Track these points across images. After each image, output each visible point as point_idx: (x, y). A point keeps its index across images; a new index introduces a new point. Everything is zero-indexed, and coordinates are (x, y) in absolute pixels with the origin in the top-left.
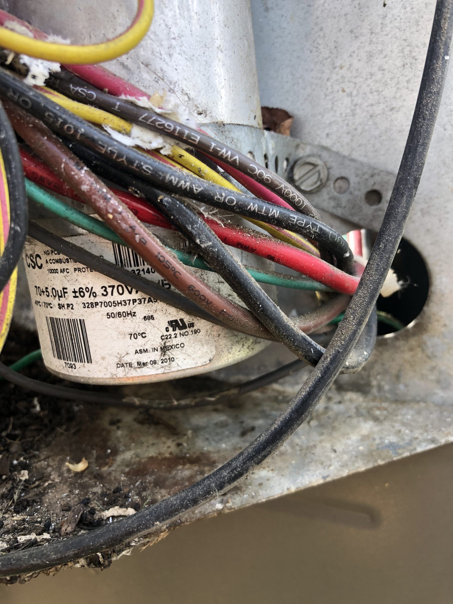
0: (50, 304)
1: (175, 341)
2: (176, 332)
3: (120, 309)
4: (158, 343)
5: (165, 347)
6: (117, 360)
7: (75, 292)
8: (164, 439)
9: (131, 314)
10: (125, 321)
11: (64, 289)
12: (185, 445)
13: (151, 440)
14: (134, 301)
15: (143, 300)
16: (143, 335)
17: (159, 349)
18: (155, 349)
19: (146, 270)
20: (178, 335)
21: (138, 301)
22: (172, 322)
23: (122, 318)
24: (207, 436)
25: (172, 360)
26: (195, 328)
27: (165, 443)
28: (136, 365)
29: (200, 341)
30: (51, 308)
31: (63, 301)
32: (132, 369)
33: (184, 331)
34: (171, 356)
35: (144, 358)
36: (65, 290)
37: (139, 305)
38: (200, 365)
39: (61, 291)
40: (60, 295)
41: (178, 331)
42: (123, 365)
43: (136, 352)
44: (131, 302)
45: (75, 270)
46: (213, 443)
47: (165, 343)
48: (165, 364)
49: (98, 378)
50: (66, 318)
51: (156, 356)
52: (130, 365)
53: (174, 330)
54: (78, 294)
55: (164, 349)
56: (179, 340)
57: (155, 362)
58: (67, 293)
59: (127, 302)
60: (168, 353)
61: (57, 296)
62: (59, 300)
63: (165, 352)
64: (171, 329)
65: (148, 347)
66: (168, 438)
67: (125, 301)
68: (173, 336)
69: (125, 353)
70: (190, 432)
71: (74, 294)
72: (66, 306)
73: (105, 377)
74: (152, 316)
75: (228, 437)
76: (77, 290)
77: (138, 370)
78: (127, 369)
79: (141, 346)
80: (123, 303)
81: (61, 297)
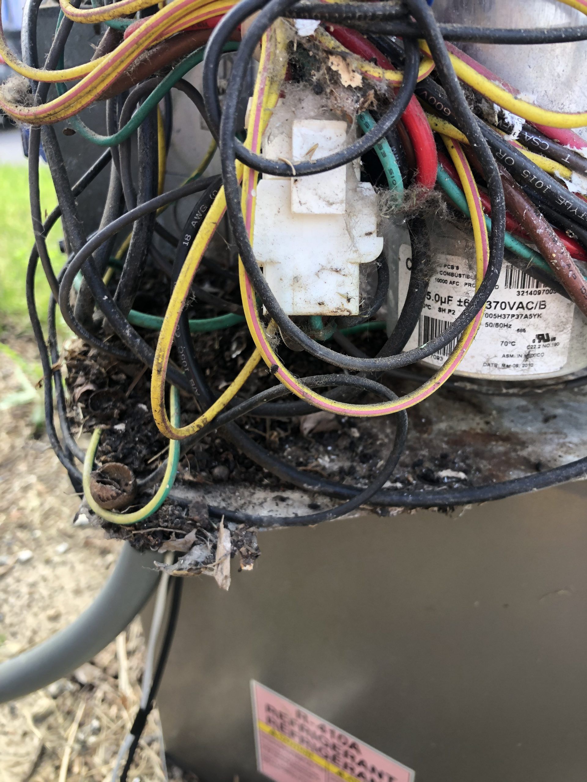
0: (430, 306)
1: (537, 351)
2: (540, 344)
3: (499, 321)
4: (524, 350)
5: (528, 355)
6: (485, 360)
7: (460, 301)
8: (471, 416)
9: (507, 326)
10: (501, 330)
11: (449, 297)
12: (493, 423)
13: (460, 415)
14: (513, 316)
15: (520, 316)
16: (513, 343)
17: (523, 356)
18: (520, 356)
19: (529, 292)
20: (541, 347)
21: (516, 317)
22: (539, 335)
23: (499, 328)
24: (512, 418)
25: (531, 365)
26: (556, 341)
27: (473, 419)
28: (500, 366)
29: (557, 352)
30: (430, 309)
31: (444, 306)
32: (496, 369)
33: (547, 343)
34: (531, 363)
35: (508, 361)
36: (450, 299)
37: (516, 320)
38: (552, 371)
39: (445, 298)
40: (443, 300)
41: (542, 343)
42: (489, 365)
43: (504, 356)
44: (510, 316)
45: (466, 284)
46: (519, 426)
47: (529, 352)
48: (525, 368)
49: (463, 372)
50: (444, 320)
51: (520, 361)
52: (496, 366)
53: (539, 342)
54: (462, 304)
55: (527, 356)
56: (542, 350)
57: (517, 366)
58: (451, 300)
59: (507, 316)
60: (530, 359)
61: (440, 302)
62: (441, 304)
63: (527, 358)
64: (537, 341)
65: (514, 353)
66: (475, 415)
67: (505, 315)
68: (537, 347)
69: (494, 355)
70: (494, 412)
71: (458, 303)
72: (447, 311)
73: (470, 371)
74: (524, 329)
75: (532, 421)
76: (463, 300)
77: (502, 370)
78: (492, 368)
79: (509, 352)
80: (503, 316)
81: (445, 302)
